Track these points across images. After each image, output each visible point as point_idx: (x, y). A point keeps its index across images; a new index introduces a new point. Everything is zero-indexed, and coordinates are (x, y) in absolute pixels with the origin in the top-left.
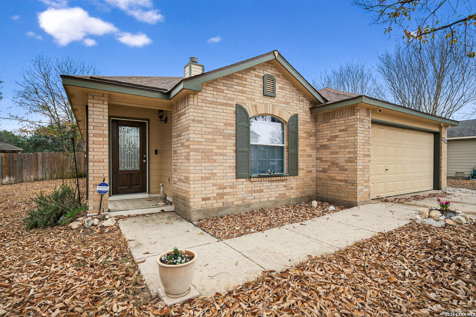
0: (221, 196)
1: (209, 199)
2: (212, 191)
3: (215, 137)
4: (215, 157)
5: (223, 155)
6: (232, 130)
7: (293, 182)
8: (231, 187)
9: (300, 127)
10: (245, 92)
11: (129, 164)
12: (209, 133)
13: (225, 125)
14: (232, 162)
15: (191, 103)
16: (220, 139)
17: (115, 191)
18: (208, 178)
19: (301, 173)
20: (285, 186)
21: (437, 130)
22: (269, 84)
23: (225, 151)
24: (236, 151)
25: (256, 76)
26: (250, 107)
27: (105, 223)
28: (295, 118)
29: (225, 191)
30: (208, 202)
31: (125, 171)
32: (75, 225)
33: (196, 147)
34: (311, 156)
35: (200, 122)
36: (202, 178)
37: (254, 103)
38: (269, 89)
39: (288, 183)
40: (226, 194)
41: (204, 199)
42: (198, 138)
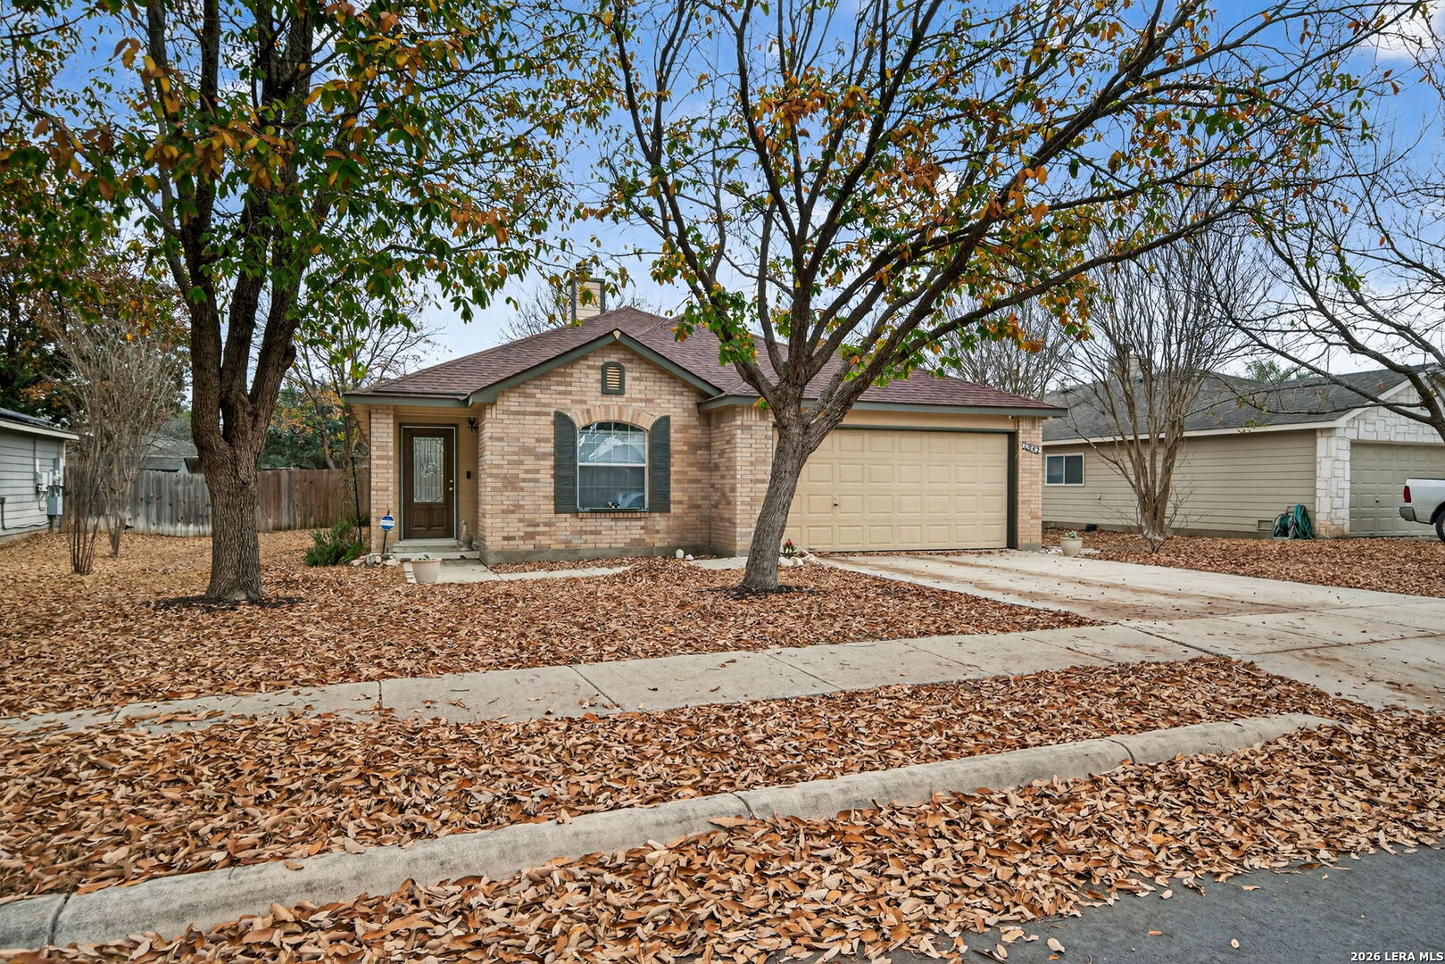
0: (530, 536)
1: (513, 538)
2: (517, 528)
3: (522, 458)
4: (522, 484)
5: (536, 481)
6: (549, 448)
7: (660, 522)
8: (546, 525)
9: (673, 435)
10: (570, 393)
11: (429, 493)
12: (514, 453)
13: (538, 440)
14: (550, 491)
15: (488, 416)
16: (530, 462)
17: (407, 534)
18: (513, 512)
19: (675, 509)
20: (642, 528)
21: (1010, 427)
22: (612, 374)
23: (537, 476)
24: (555, 476)
25: (589, 367)
26: (579, 413)
27: (388, 563)
28: (664, 423)
29: (538, 529)
30: (511, 542)
31: (421, 504)
32: (356, 562)
33: (494, 471)
34: (698, 481)
35: (501, 439)
36: (503, 512)
37: (585, 407)
38: (613, 384)
39: (649, 523)
40: (538, 533)
41: (505, 538)
42: (496, 460)
